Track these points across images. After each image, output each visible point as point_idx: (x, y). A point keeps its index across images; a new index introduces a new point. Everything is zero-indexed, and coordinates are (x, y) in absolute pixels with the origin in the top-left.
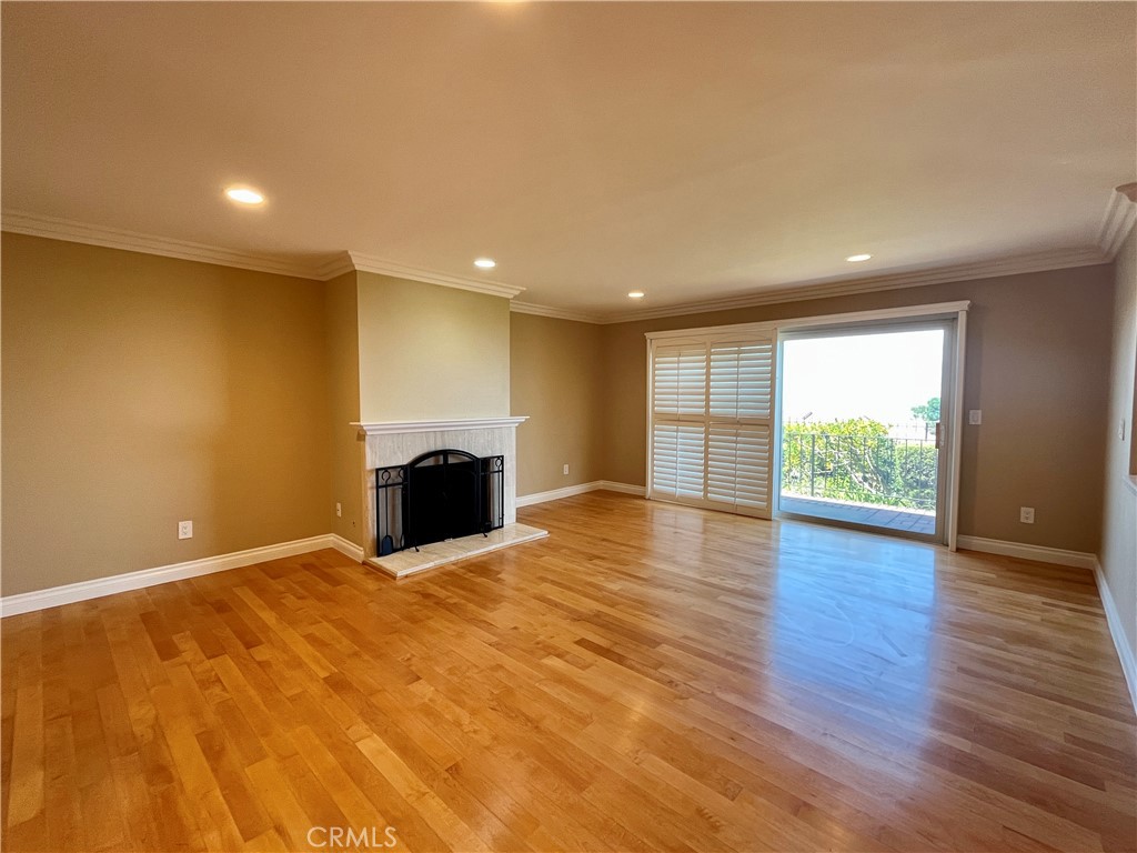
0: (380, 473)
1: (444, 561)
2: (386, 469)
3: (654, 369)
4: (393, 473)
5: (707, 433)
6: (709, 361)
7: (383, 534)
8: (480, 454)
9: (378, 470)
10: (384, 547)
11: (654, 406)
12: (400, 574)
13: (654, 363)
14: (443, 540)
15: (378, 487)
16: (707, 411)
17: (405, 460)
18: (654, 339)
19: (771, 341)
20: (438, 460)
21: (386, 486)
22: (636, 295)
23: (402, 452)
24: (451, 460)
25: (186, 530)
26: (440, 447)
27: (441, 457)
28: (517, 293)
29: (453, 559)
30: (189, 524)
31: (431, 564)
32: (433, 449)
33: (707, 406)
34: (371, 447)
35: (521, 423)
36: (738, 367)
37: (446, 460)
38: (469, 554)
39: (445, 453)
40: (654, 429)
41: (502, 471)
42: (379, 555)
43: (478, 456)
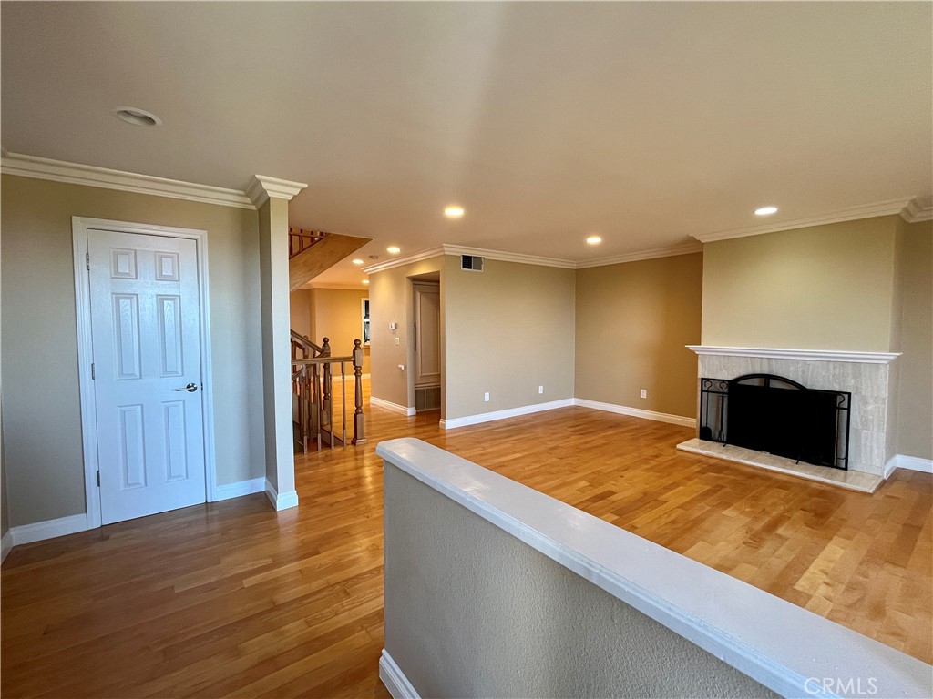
0: (705, 381)
2: (708, 380)
4: (717, 384)
7: (703, 425)
9: (703, 379)
12: (678, 446)
14: (760, 451)
15: (702, 391)
17: (730, 377)
20: (761, 382)
21: (709, 392)
23: (727, 370)
24: (774, 384)
27: (765, 380)
28: (905, 205)
30: (645, 391)
32: (758, 372)
34: (702, 362)
37: (768, 383)
39: (767, 377)
41: (849, 409)
42: (700, 438)
43: (808, 387)
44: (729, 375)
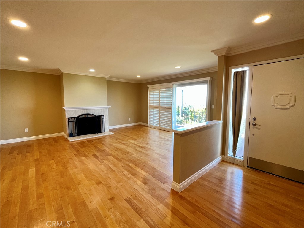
0: (69, 119)
1: (83, 139)
2: (71, 118)
3: (149, 95)
4: (73, 119)
5: (160, 110)
6: (160, 92)
7: (70, 132)
8: (97, 115)
9: (68, 118)
10: (71, 135)
11: (149, 104)
12: (70, 141)
13: (149, 93)
14: (87, 134)
15: (69, 122)
16: (160, 105)
17: (76, 116)
18: (150, 87)
19: (172, 87)
20: (85, 116)
21: (71, 122)
22: (139, 76)
23: (75, 114)
24: (89, 116)
25: (27, 130)
26: (86, 113)
27: (86, 115)
28: (108, 76)
29: (85, 138)
30: (27, 129)
31: (79, 139)
32: (84, 113)
33: (160, 104)
34: (67, 113)
35: (109, 108)
36: (165, 94)
37: (87, 116)
38: (90, 137)
39: (87, 114)
40: (149, 110)
41: (104, 119)
42: (69, 137)
43: (96, 115)
44: (76, 115)
